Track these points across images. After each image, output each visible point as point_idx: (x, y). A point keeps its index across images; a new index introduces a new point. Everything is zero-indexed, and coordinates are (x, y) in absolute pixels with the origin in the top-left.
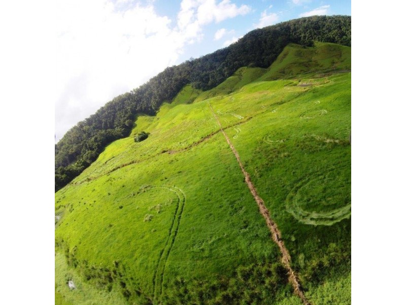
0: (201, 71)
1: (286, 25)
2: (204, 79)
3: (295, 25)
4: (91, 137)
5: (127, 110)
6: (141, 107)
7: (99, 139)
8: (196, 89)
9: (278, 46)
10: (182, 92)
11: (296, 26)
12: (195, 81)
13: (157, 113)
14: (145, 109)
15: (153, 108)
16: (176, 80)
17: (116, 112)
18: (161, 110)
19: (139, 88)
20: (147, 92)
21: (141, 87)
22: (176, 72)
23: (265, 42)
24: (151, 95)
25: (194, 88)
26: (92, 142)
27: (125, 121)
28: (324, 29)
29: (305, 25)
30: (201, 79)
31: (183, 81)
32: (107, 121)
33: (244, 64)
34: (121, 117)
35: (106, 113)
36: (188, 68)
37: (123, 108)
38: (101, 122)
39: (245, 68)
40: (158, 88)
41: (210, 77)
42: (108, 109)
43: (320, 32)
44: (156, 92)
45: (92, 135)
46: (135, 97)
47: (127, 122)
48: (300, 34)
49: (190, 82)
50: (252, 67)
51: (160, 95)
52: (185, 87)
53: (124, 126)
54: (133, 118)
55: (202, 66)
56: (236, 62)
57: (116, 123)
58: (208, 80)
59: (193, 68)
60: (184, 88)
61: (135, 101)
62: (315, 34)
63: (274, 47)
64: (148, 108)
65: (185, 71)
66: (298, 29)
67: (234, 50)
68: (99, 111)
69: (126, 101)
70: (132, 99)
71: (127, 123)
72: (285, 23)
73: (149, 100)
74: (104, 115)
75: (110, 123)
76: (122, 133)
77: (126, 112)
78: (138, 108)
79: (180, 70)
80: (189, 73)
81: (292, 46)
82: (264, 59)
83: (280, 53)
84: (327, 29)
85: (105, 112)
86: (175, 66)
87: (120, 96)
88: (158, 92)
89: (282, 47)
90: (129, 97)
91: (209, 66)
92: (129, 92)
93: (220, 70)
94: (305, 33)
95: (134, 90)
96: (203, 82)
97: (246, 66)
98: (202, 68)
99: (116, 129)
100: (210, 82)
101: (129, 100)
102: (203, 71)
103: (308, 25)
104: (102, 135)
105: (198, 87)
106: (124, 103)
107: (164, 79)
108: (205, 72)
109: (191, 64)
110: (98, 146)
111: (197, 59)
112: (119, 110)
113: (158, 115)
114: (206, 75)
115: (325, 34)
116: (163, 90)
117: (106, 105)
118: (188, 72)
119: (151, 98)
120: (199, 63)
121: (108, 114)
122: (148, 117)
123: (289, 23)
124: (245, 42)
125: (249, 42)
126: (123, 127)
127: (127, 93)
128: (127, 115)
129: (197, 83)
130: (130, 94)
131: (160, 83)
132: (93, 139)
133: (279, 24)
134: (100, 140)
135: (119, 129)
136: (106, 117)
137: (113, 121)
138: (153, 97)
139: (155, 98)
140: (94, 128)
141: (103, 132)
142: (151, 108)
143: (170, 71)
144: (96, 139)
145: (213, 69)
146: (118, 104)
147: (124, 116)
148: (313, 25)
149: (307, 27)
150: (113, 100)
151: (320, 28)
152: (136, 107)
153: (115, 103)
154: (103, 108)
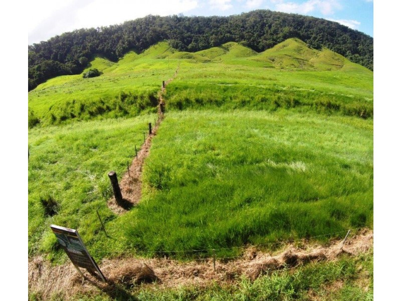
0: (186, 31)
1: (301, 19)
2: (185, 41)
3: (310, 22)
4: (35, 65)
5: (86, 46)
6: (103, 49)
7: (42, 68)
8: (173, 47)
9: (281, 35)
10: (156, 46)
11: (311, 24)
12: (174, 39)
13: (119, 60)
14: (108, 51)
15: (117, 53)
16: (154, 31)
17: (73, 45)
18: (125, 57)
19: (108, 27)
20: (116, 34)
21: (112, 27)
22: (158, 22)
23: (270, 27)
24: (119, 38)
25: (171, 45)
26: (34, 69)
27: (79, 57)
28: (339, 39)
29: (322, 26)
30: (183, 39)
31: (162, 34)
32: (58, 52)
33: (236, 40)
34: (76, 52)
35: (61, 44)
36: (173, 23)
37: (82, 43)
38: (51, 52)
39: (236, 43)
40: (130, 32)
41: (193, 40)
42: (64, 40)
43: (333, 40)
44: (126, 36)
45: (36, 62)
46: (100, 35)
47: (81, 58)
48: (312, 34)
49: (169, 38)
50: (244, 45)
51: (129, 42)
52: (161, 41)
53: (77, 62)
54: (90, 57)
55: (189, 26)
56: (228, 35)
57: (68, 57)
58: (190, 42)
59: (179, 26)
60: (159, 43)
61: (99, 39)
62: (327, 39)
63: (277, 34)
64: (112, 51)
65: (168, 25)
66: (312, 27)
67: (232, 22)
68: (52, 39)
69: (89, 37)
70: (96, 36)
71: (80, 60)
72: (301, 16)
73: (115, 43)
74: (57, 44)
75: (61, 55)
76: (72, 70)
77: (84, 48)
78: (100, 48)
79: (163, 22)
80: (171, 29)
81: (296, 41)
82: (260, 42)
83: (279, 42)
84: (342, 40)
85: (60, 42)
86: (159, 17)
87: (83, 29)
88: (129, 37)
89: (285, 37)
90: (93, 32)
91: (197, 29)
92: (96, 28)
93: (206, 37)
94: (317, 34)
95: (102, 28)
96: (183, 42)
97: (237, 42)
98: (188, 29)
99: (66, 64)
100: (190, 45)
101: (93, 36)
102: (188, 31)
103: (324, 27)
104: (48, 65)
105: (176, 47)
106: (84, 38)
107: (141, 26)
108: (189, 33)
109: (178, 20)
110: (40, 75)
111: (187, 17)
112: (77, 44)
113: (120, 62)
114: (189, 37)
115: (338, 43)
116: (135, 37)
117: (64, 34)
118: (171, 26)
119: (118, 42)
120: (187, 22)
121: (63, 45)
122: (107, 61)
123: (305, 17)
124: (248, 19)
125: (252, 19)
126: (74, 63)
127: (93, 29)
128: (84, 52)
129: (177, 41)
130: (96, 30)
131: (134, 29)
132: (36, 66)
133: (294, 15)
134: (44, 70)
135: (70, 64)
136: (59, 48)
137: (66, 55)
138: (121, 41)
139: (123, 43)
140: (41, 56)
141: (51, 61)
142: (114, 52)
143: (151, 20)
144: (40, 67)
145: (200, 33)
146: (78, 37)
147: (80, 52)
148: (329, 30)
149: (322, 29)
150: (73, 32)
151: (335, 36)
152: (97, 46)
153: (75, 35)
154: (58, 37)
